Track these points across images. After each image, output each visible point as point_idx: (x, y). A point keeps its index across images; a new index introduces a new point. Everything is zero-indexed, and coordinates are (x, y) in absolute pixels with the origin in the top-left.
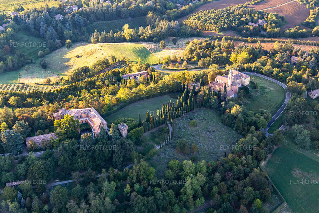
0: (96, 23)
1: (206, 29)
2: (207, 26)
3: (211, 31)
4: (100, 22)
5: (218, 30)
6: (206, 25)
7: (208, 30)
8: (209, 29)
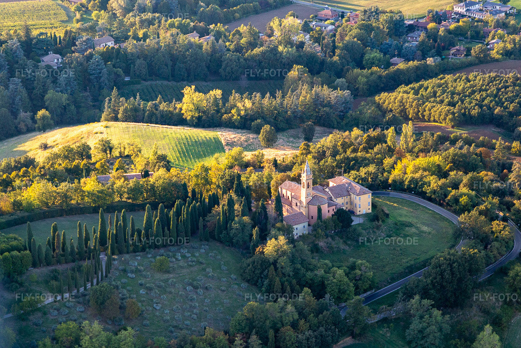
0: (149, 83)
1: (423, 116)
2: (427, 109)
3: (436, 124)
4: (159, 82)
5: (451, 120)
6: (426, 106)
7: (429, 121)
8: (432, 119)
